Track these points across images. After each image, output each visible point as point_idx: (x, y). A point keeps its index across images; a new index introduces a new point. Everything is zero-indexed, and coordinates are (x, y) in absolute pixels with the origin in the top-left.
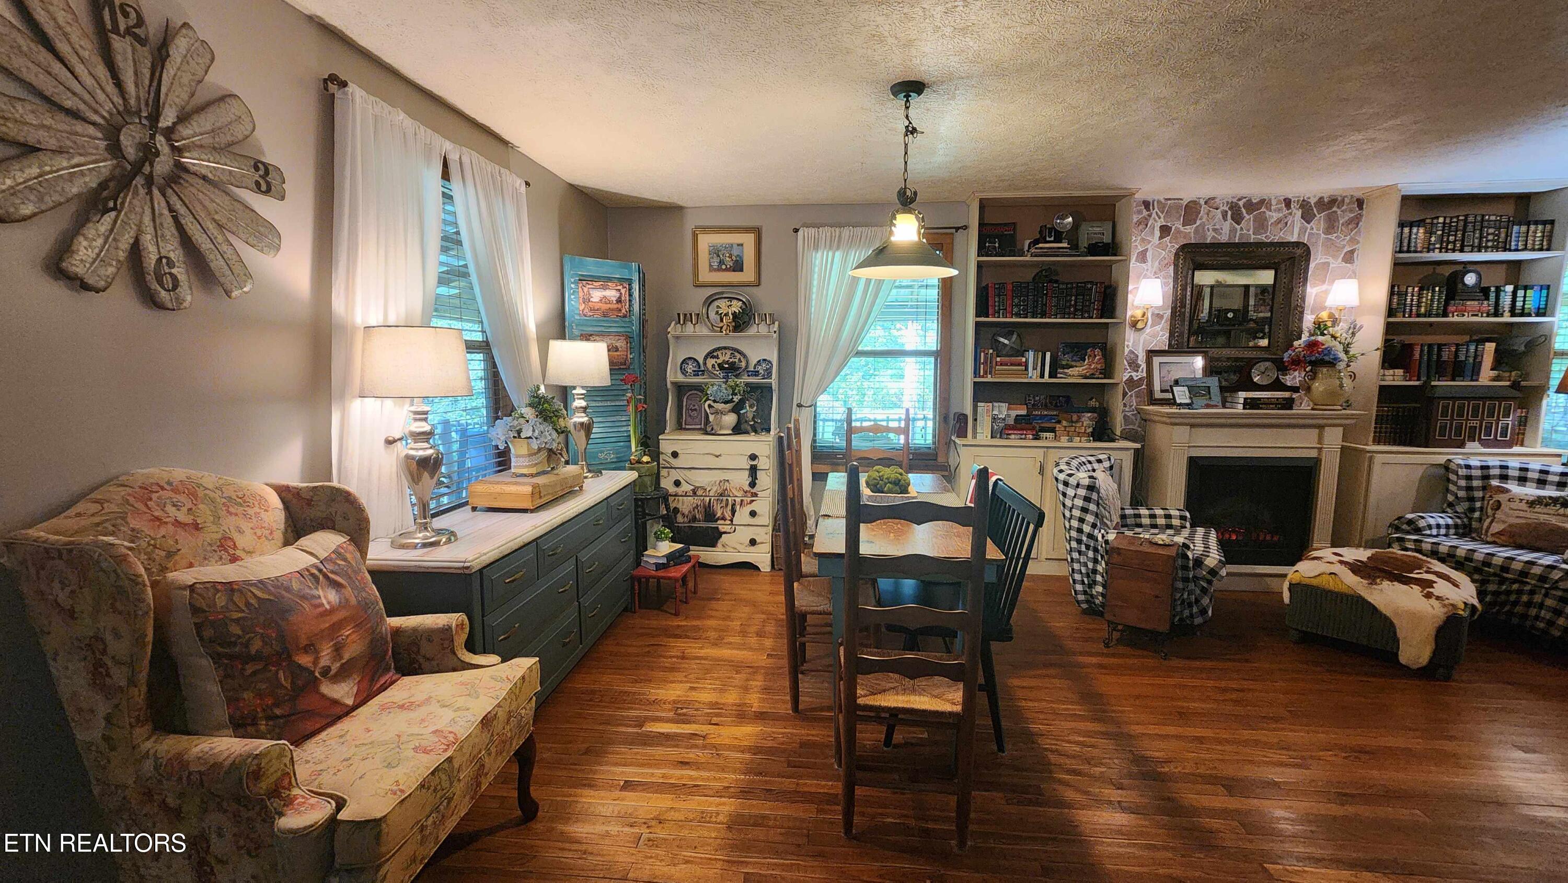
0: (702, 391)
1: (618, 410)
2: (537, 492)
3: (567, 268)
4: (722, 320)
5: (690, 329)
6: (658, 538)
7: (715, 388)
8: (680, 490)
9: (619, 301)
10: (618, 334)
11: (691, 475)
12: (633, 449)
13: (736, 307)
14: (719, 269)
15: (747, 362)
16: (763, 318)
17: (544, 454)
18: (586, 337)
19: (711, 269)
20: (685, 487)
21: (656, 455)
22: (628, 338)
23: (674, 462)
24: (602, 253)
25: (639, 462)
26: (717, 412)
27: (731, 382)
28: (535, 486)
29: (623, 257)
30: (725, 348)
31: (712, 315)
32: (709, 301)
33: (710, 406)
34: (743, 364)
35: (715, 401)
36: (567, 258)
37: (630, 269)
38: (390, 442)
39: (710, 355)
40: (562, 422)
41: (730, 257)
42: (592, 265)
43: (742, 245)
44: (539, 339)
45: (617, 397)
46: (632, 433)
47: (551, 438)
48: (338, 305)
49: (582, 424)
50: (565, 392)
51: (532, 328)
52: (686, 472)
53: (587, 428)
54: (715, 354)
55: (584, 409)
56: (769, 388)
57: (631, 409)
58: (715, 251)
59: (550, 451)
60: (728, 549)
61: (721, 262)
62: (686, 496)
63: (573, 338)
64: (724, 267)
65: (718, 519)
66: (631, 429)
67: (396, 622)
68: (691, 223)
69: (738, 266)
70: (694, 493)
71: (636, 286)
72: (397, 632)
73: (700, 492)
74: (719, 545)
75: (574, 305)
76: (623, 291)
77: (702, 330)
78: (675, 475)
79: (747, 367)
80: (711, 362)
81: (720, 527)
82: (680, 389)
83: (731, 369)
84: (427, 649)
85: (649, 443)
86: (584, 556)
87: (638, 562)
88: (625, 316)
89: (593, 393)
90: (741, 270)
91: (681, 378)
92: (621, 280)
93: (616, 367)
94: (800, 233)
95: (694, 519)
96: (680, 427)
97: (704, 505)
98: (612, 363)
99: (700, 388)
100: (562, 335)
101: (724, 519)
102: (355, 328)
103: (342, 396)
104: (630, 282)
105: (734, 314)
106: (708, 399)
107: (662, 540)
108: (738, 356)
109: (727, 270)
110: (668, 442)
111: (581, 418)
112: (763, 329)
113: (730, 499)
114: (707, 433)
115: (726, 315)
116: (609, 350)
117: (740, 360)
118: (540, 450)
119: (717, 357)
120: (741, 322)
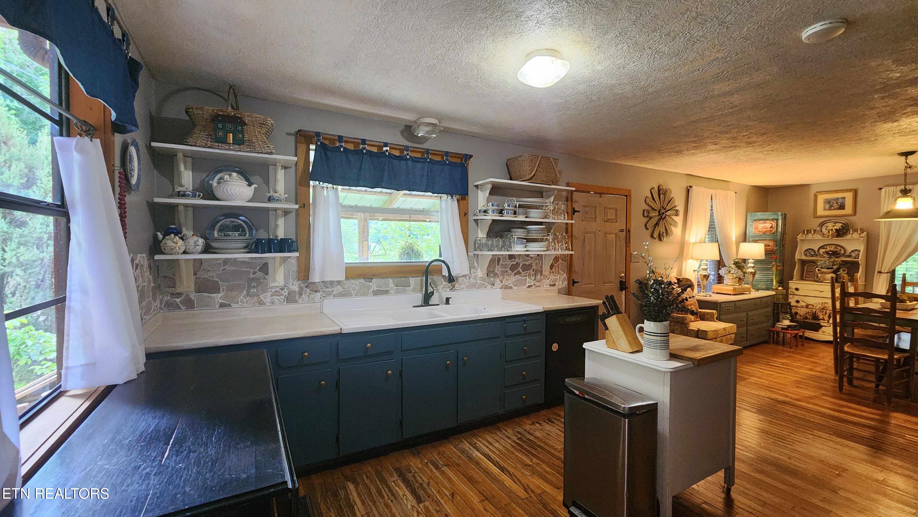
0: (815, 263)
1: (768, 269)
2: (734, 289)
3: (748, 218)
4: (829, 232)
5: (810, 236)
6: (784, 319)
7: (822, 262)
8: (799, 305)
9: (771, 227)
10: (770, 240)
11: (805, 299)
12: (774, 284)
13: (838, 226)
14: (830, 209)
15: (845, 251)
16: (856, 230)
17: (737, 279)
18: (755, 241)
19: (825, 209)
20: (802, 303)
21: (786, 288)
22: (775, 241)
23: (796, 292)
24: (765, 209)
25: (777, 289)
26: (822, 273)
27: (832, 260)
28: (734, 288)
29: (775, 212)
30: (831, 244)
31: (824, 230)
32: (822, 224)
33: (819, 270)
34: (843, 252)
35: (822, 268)
36: (749, 214)
37: (778, 215)
38: (694, 271)
39: (822, 247)
40: (744, 270)
41: (837, 203)
42: (760, 215)
43: (844, 198)
44: (736, 242)
45: (768, 264)
46: (774, 279)
47: (740, 273)
48: (687, 238)
49: (751, 272)
50: (744, 261)
51: (734, 239)
52: (803, 297)
53: (754, 274)
54: (825, 247)
55: (753, 267)
56: (857, 263)
57: (774, 268)
58: (828, 202)
59: (740, 278)
60: (825, 334)
61: (831, 206)
62: (802, 307)
63: (749, 242)
64: (832, 208)
65: (820, 319)
66: (774, 277)
67: (700, 310)
68: (813, 191)
69: (842, 207)
70: (807, 306)
71: (780, 222)
72: (700, 312)
73: (810, 307)
74: (820, 331)
75: (751, 231)
76: (773, 224)
77: (818, 237)
78: (797, 298)
79: (844, 253)
80: (822, 251)
81: (821, 323)
82: (803, 263)
83: (835, 254)
84: (707, 316)
85: (783, 282)
86: (750, 313)
87: (774, 325)
88: (774, 233)
89: (757, 262)
90: (844, 209)
91: (804, 257)
92: (773, 220)
93: (768, 252)
94: (883, 190)
95: (806, 318)
96: (802, 278)
97: (813, 314)
98: (766, 251)
99: (813, 262)
100: (745, 240)
101: (824, 320)
102: (690, 243)
103: (686, 259)
104: (777, 220)
105: (836, 229)
106: (817, 267)
107: (785, 319)
108: (839, 248)
109: (834, 209)
110: (793, 285)
111: (751, 270)
112: (856, 235)
113: (828, 311)
114: (817, 282)
115: (832, 230)
116: (765, 246)
117: (840, 250)
118: (736, 278)
119: (826, 248)
120: (841, 233)
